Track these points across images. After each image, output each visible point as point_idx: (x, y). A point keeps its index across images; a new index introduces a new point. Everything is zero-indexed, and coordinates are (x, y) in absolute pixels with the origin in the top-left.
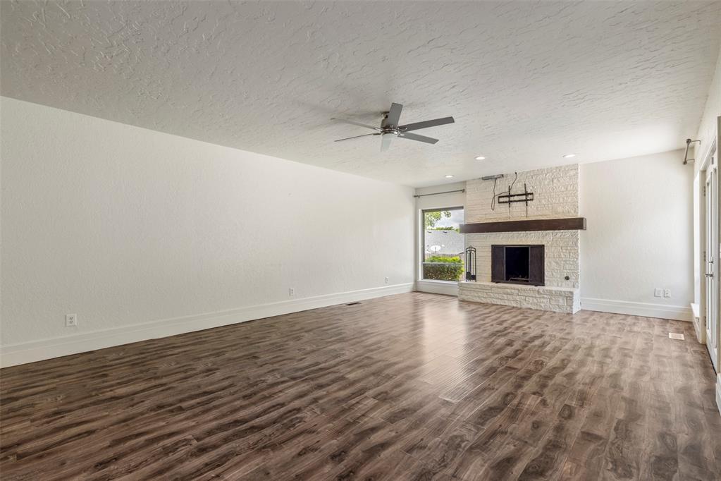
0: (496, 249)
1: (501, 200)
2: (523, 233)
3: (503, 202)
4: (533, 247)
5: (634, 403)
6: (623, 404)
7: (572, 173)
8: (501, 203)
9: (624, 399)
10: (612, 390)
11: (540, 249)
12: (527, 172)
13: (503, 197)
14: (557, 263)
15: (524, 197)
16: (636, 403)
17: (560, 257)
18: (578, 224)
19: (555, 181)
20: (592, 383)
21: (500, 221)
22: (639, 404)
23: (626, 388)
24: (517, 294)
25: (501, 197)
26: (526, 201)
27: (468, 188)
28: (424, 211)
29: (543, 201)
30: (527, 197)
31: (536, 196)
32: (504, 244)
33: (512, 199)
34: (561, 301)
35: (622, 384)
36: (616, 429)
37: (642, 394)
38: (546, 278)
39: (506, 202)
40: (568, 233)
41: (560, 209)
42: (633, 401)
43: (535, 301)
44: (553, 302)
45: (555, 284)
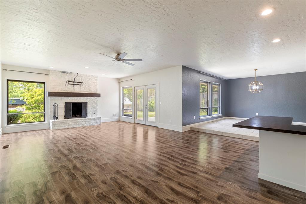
0: (67, 104)
1: (70, 83)
2: (79, 98)
3: (71, 84)
4: (84, 103)
7: (96, 78)
8: (69, 84)
11: (86, 104)
12: (81, 74)
13: (71, 82)
14: (91, 108)
15: (80, 84)
17: (92, 106)
18: (98, 95)
19: (91, 80)
21: (69, 92)
24: (77, 122)
25: (69, 82)
26: (81, 85)
27: (51, 74)
28: (8, 80)
29: (87, 86)
30: (81, 84)
31: (84, 84)
32: (71, 102)
33: (75, 83)
34: (98, 121)
38: (88, 114)
39: (72, 84)
40: (95, 98)
41: (92, 90)
43: (89, 123)
44: (95, 122)
45: (91, 116)
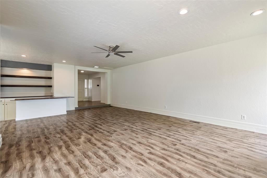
5: (30, 150)
6: (34, 148)
9: (34, 150)
10: (40, 150)
16: (29, 150)
20: (50, 149)
22: (28, 150)
23: (35, 154)
35: (38, 155)
36: (32, 141)
37: (28, 155)
42: (31, 151)
